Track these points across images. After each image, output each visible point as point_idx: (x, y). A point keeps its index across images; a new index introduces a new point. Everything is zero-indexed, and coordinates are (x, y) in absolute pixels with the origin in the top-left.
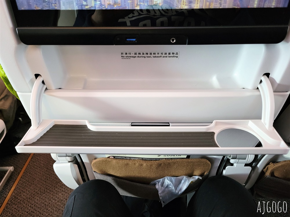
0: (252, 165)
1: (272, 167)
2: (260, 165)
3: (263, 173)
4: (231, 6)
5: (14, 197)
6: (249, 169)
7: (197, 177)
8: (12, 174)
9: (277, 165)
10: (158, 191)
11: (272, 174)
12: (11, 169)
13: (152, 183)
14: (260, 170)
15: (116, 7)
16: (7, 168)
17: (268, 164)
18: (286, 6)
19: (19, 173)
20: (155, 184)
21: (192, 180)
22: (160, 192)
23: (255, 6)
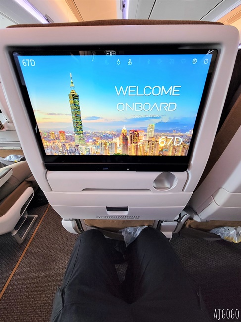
0: (178, 221)
1: (189, 222)
2: (182, 221)
3: (184, 225)
4: (158, 155)
5: (37, 235)
6: (176, 223)
7: (145, 227)
8: (37, 219)
9: (192, 221)
10: (123, 237)
11: (189, 226)
12: (36, 216)
13: (120, 231)
14: (183, 223)
15: (97, 154)
16: (34, 215)
17: (187, 220)
18: (186, 155)
19: (41, 219)
20: (121, 232)
21: (143, 228)
22: (125, 237)
23: (170, 155)
